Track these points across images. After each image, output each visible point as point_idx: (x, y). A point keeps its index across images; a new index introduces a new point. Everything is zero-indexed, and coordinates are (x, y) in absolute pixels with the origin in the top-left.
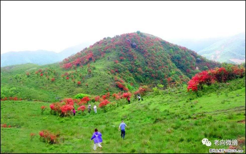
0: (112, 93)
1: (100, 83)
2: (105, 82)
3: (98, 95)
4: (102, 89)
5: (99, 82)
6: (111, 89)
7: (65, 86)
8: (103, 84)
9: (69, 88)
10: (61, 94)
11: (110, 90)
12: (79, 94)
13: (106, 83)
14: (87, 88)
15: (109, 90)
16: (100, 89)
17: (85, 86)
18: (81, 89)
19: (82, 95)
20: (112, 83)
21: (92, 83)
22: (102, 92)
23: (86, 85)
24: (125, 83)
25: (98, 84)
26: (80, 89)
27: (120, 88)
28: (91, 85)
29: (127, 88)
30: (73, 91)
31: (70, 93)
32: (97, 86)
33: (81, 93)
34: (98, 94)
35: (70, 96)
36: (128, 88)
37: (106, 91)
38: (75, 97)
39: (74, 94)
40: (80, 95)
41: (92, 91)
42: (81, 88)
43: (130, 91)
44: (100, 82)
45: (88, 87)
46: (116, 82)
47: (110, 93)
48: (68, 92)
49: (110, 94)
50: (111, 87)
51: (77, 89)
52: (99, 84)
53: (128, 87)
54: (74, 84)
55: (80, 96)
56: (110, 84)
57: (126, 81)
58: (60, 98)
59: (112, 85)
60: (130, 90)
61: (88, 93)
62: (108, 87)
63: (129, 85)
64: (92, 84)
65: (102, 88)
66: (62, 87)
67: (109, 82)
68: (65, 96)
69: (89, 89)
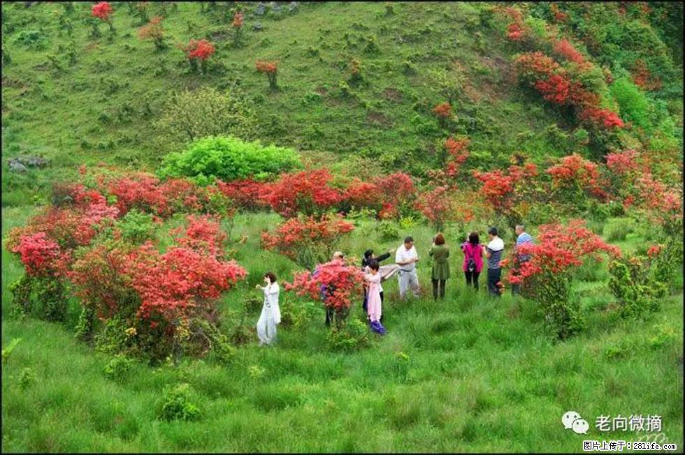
0: (486, 142)
1: (382, 61)
2: (422, 50)
3: (364, 150)
4: (399, 110)
5: (371, 50)
6: (472, 114)
7: (81, 75)
8: (408, 71)
9: (114, 89)
10: (49, 130)
11: (469, 119)
12: (205, 143)
13: (434, 57)
14: (269, 94)
15: (456, 118)
16: (379, 106)
17: (253, 80)
18: (223, 99)
19: (237, 146)
20: (480, 64)
21: (315, 53)
22: (403, 135)
23: (259, 71)
24: (594, 69)
25: (362, 63)
26: (210, 97)
27: (550, 105)
28: (306, 69)
29: (608, 104)
30: (148, 115)
31: (125, 132)
32: (355, 80)
33: (226, 128)
34: (360, 142)
35: (127, 152)
36: (616, 108)
37: (433, 123)
38: (174, 163)
39: (161, 138)
40: (219, 147)
41: (309, 120)
42: (222, 89)
43: (639, 131)
44: (378, 53)
45: (274, 88)
46: (518, 57)
47: (462, 138)
48: (104, 119)
49: (469, 149)
50: (478, 97)
51: (186, 96)
52: (370, 62)
53: (622, 104)
54: (155, 59)
55: (216, 156)
56: (467, 69)
57: (595, 51)
58: (43, 166)
59: (481, 79)
60: (635, 121)
61: (275, 133)
62: (453, 95)
63: (626, 84)
64: (316, 60)
65: (398, 97)
66: (56, 76)
67: (459, 52)
68: (84, 145)
69: (284, 99)
